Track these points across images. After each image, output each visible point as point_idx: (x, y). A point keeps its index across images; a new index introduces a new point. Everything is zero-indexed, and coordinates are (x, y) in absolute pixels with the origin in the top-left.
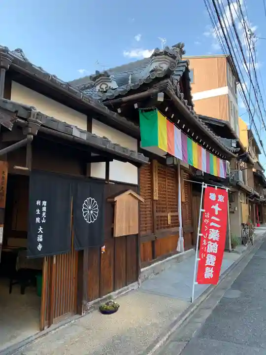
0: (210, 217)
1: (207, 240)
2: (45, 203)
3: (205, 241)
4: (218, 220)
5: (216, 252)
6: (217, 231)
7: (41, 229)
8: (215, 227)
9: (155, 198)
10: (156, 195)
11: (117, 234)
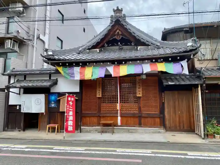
1: (69, 116)
5: (72, 119)
8: (71, 111)
9: (98, 96)
10: (99, 95)
11: (61, 111)
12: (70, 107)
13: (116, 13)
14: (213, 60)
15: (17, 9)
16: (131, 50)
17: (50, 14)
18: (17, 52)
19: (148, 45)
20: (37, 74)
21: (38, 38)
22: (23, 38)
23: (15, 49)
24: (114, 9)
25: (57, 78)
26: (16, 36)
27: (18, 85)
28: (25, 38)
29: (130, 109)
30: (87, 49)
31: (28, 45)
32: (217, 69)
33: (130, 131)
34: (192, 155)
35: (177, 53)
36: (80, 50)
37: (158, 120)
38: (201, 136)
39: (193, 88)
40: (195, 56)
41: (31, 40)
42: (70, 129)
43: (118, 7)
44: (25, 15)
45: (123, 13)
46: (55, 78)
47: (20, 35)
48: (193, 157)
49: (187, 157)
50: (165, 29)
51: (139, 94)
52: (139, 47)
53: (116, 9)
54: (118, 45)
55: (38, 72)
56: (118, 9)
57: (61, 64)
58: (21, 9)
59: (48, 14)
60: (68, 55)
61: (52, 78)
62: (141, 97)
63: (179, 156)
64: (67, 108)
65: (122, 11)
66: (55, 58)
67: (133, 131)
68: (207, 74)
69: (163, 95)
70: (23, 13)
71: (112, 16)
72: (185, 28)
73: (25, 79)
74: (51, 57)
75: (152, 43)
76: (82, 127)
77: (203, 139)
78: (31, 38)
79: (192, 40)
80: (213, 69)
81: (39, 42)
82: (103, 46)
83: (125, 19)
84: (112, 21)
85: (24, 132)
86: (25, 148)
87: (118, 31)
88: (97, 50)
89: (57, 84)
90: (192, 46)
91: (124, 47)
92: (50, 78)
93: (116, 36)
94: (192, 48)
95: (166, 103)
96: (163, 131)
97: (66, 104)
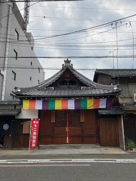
0: (34, 128)
1: (33, 135)
4: (36, 129)
5: (36, 139)
6: (36, 132)
9: (52, 122)
10: (53, 121)
11: (23, 133)
13: (67, 63)
14: (130, 98)
16: (76, 89)
19: (88, 86)
24: (65, 60)
25: (21, 107)
29: (76, 131)
30: (45, 87)
32: (133, 104)
33: (76, 147)
34: (119, 161)
35: (108, 94)
36: (39, 87)
37: (95, 139)
38: (123, 149)
39: (118, 116)
40: (119, 96)
42: (34, 145)
45: (71, 63)
46: (19, 108)
48: (120, 162)
49: (116, 162)
51: (82, 120)
52: (82, 87)
54: (67, 85)
56: (68, 60)
57: (26, 98)
59: (7, 54)
60: (31, 91)
61: (17, 108)
62: (84, 122)
66: (23, 94)
67: (78, 147)
68: (126, 108)
69: (98, 121)
71: (64, 64)
74: (20, 93)
75: (90, 85)
76: (40, 145)
77: (125, 151)
79: (117, 86)
80: (130, 104)
82: (57, 85)
84: (63, 68)
87: (67, 75)
88: (52, 88)
89: (21, 112)
90: (117, 89)
91: (71, 86)
92: (15, 108)
93: (66, 79)
94: (117, 91)
95: (100, 127)
96: (99, 146)
97: (31, 127)
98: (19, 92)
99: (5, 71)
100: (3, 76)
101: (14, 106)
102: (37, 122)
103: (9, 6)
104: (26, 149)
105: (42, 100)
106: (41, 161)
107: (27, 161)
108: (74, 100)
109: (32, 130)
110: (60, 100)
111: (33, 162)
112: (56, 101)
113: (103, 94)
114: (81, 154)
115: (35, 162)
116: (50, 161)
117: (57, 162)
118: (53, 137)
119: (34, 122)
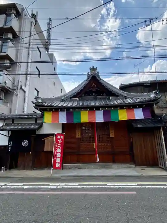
0: (58, 144)
1: (57, 153)
2: (11, 142)
3: (56, 153)
4: (60, 145)
5: (60, 157)
6: (60, 149)
7: (10, 147)
8: (60, 148)
9: (77, 137)
10: (79, 136)
11: (45, 150)
12: (59, 144)
13: (92, 71)
15: (5, 64)
16: (105, 99)
17: (31, 69)
18: (2, 99)
19: (118, 96)
20: (25, 118)
21: (21, 88)
22: (10, 88)
23: (1, 97)
24: (90, 68)
25: (42, 121)
26: (4, 86)
27: (8, 128)
28: (11, 88)
29: (105, 147)
30: (69, 98)
31: (13, 93)
33: (106, 166)
35: (143, 102)
36: (62, 98)
37: (128, 157)
41: (16, 90)
42: (58, 165)
43: (93, 66)
44: (11, 69)
45: (97, 71)
46: (40, 122)
47: (7, 85)
50: (121, 84)
51: (112, 134)
52: (111, 97)
53: (92, 67)
54: (93, 95)
55: (26, 116)
56: (93, 68)
57: (48, 110)
58: (9, 64)
59: (29, 69)
60: (53, 102)
61: (37, 122)
62: (114, 137)
63: (162, 187)
64: (55, 145)
65: (96, 69)
66: (44, 105)
69: (131, 135)
70: (10, 67)
71: (89, 73)
72: (146, 83)
73: (13, 122)
74: (41, 104)
75: (120, 94)
76: (64, 164)
78: (15, 88)
79: (155, 92)
81: (22, 91)
82: (81, 96)
83: (99, 76)
84: (89, 77)
85: (10, 171)
86: (22, 186)
87: (94, 84)
88: (77, 99)
89: (42, 127)
90: (154, 97)
91: (98, 97)
92: (36, 122)
93: (92, 89)
94: (155, 99)
95: (134, 143)
96: (133, 166)
97: (54, 142)
98: (40, 102)
99: (27, 87)
100: (25, 92)
101: (35, 119)
102: (61, 136)
103: (32, 22)
104: (48, 169)
105: (66, 112)
106: (66, 185)
107: (48, 185)
108: (102, 111)
109: (56, 146)
110: (87, 111)
111: (56, 187)
112: (81, 112)
113: (138, 103)
114: (116, 176)
115: (58, 187)
116: (78, 186)
117: (88, 187)
118: (80, 155)
119: (59, 137)
